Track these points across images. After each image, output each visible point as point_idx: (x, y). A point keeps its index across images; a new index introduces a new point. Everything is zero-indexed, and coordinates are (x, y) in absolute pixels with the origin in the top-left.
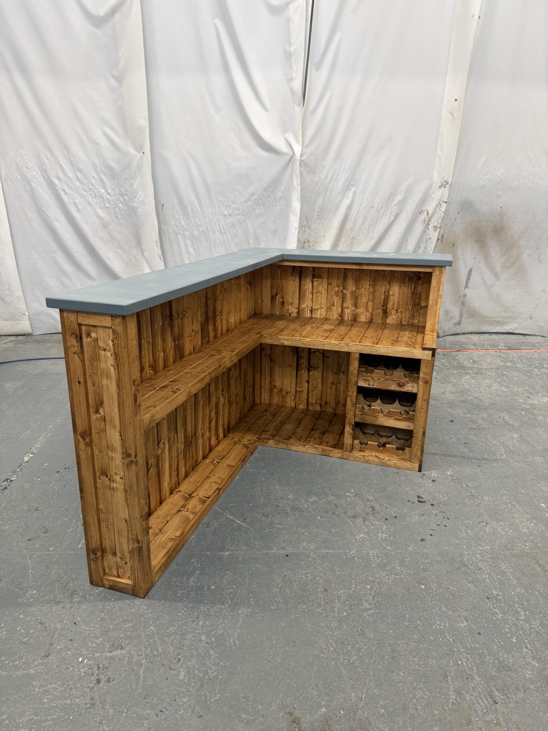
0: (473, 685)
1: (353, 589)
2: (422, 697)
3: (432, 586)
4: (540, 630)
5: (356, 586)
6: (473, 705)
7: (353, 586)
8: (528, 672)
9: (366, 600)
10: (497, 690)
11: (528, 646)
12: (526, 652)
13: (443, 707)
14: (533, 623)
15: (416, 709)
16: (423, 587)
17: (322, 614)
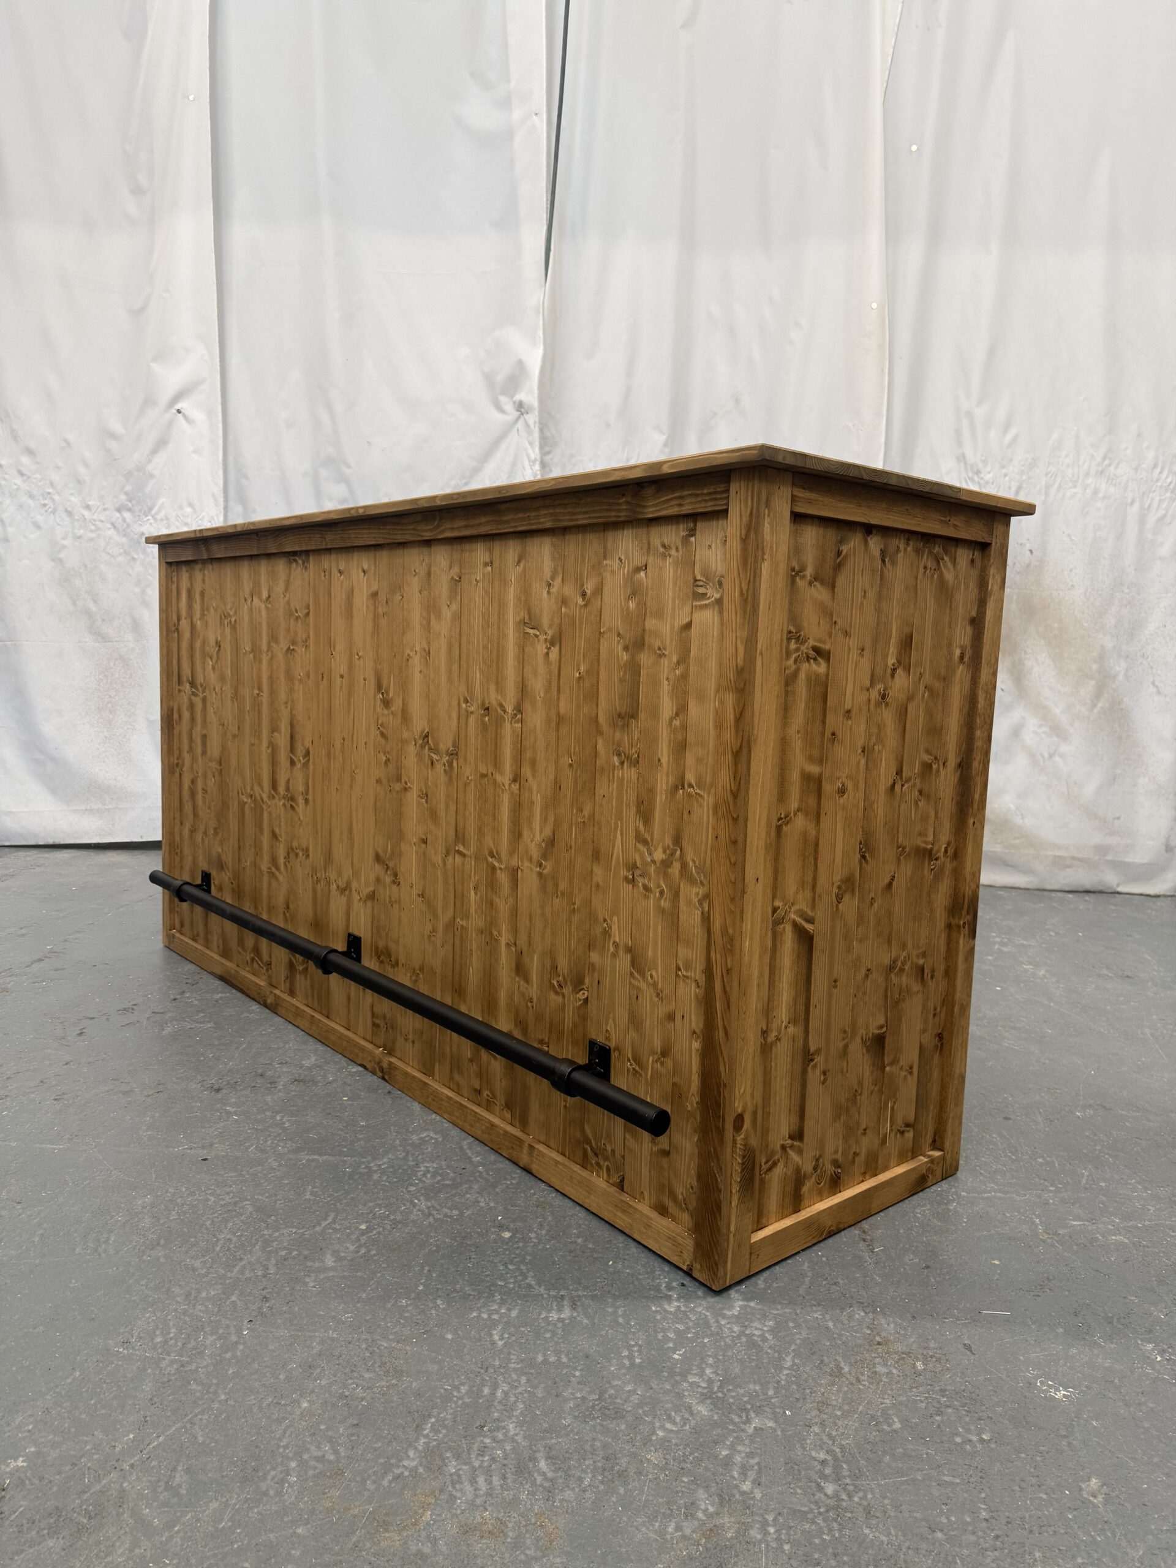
0: (487, 1441)
1: (318, 1229)
2: (321, 1459)
3: (533, 1235)
4: (765, 1340)
5: (334, 1222)
6: (453, 1484)
7: (324, 1224)
8: (669, 1426)
9: (335, 1253)
10: (548, 1458)
11: (708, 1371)
12: (691, 1384)
13: (364, 1481)
14: (756, 1324)
15: (282, 1482)
16: (507, 1235)
17: (194, 1269)
